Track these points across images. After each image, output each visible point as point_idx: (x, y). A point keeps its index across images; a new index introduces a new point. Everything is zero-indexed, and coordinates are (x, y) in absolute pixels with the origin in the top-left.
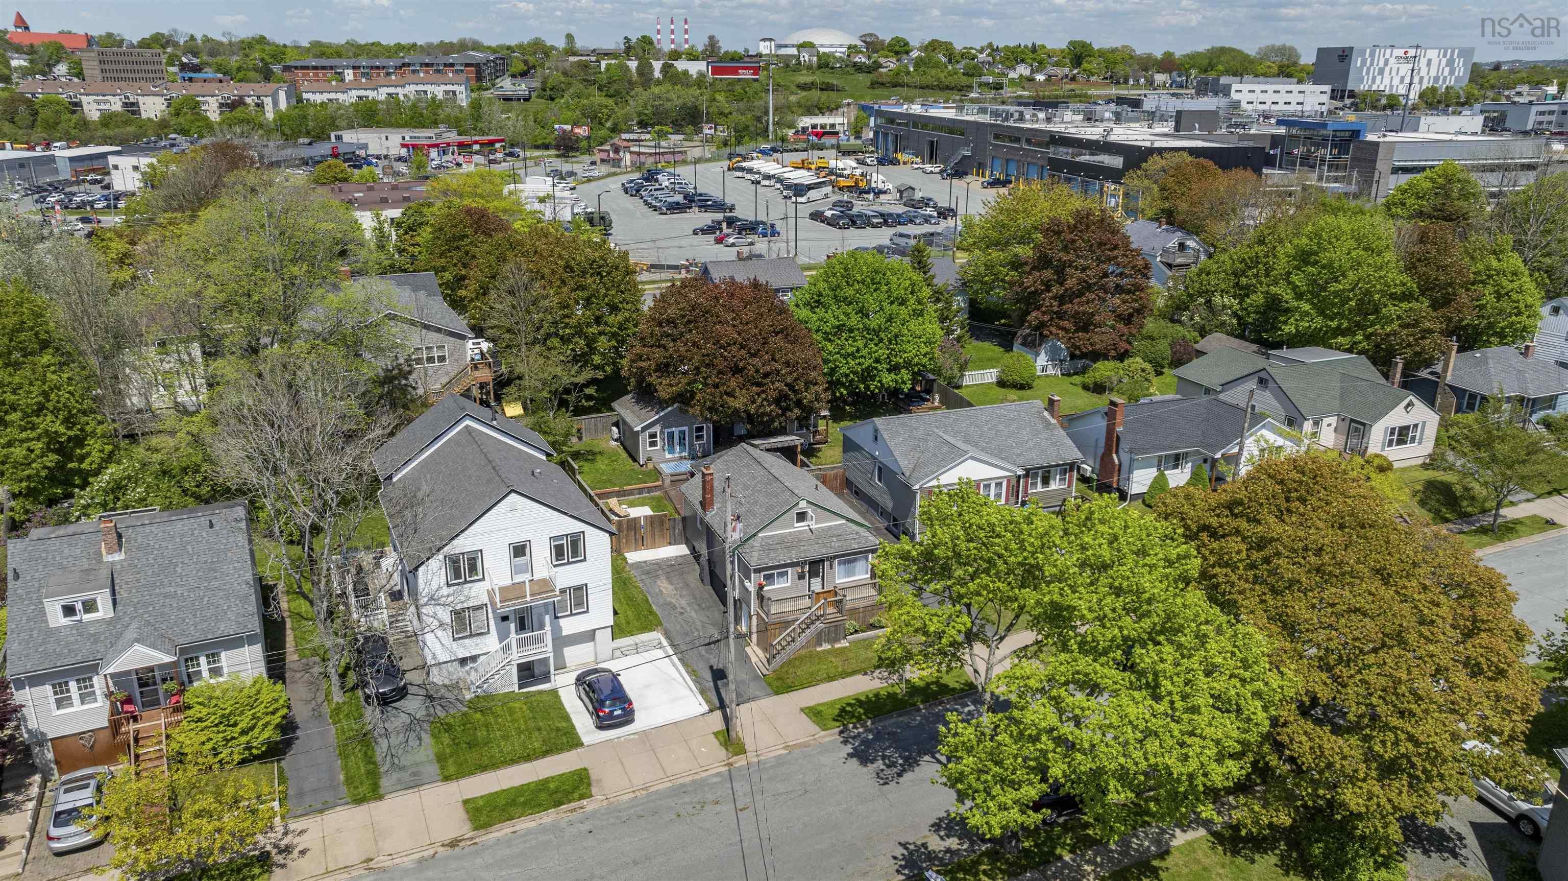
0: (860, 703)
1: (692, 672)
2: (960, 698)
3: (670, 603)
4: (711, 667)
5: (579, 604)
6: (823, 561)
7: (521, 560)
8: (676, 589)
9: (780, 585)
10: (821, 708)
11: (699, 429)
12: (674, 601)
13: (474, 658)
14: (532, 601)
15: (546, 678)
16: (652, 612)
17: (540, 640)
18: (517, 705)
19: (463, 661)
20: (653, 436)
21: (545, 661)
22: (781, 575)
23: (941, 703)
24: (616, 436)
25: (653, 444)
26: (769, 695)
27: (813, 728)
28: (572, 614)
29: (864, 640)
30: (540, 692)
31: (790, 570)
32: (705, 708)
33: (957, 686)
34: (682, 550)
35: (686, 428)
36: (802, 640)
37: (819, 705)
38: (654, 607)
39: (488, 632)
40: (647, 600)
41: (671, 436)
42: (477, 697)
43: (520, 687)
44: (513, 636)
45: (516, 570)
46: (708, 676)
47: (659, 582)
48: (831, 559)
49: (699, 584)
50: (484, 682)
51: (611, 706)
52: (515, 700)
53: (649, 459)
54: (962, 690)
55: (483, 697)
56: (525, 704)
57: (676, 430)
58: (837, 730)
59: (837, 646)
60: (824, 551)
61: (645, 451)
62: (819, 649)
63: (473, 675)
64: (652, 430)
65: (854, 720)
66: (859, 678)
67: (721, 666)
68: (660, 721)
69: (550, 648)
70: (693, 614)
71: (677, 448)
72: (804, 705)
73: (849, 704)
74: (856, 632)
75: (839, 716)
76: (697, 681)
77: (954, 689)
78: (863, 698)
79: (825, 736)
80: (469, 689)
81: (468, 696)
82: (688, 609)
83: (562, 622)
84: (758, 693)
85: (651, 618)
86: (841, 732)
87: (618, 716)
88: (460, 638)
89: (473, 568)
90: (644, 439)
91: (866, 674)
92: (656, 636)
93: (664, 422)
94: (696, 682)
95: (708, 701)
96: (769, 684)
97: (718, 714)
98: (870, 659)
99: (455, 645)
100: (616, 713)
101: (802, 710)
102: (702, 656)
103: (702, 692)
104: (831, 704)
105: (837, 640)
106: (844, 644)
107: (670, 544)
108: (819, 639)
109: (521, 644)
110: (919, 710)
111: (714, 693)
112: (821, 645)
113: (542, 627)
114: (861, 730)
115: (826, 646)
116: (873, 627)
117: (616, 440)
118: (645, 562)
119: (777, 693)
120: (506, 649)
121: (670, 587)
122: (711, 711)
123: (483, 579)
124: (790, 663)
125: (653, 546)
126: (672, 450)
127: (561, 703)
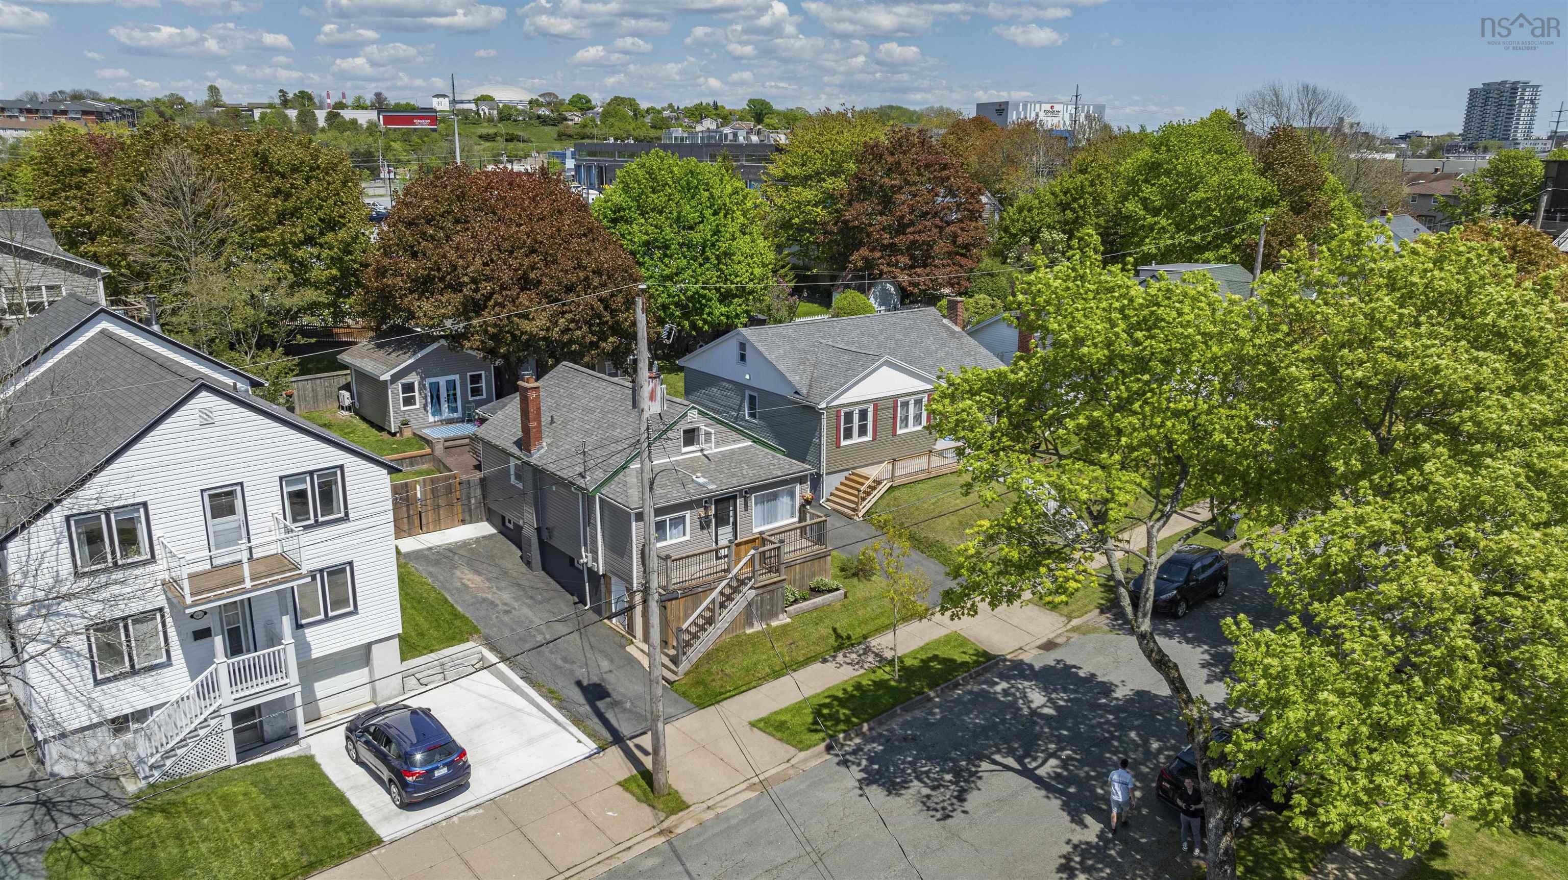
0: (842, 702)
1: (551, 695)
2: (979, 674)
3: (485, 600)
4: (579, 683)
5: (340, 602)
6: (734, 498)
7: (226, 522)
8: (488, 580)
9: (674, 540)
10: (783, 718)
11: (476, 379)
12: (490, 596)
13: (141, 715)
14: (254, 588)
15: (289, 736)
16: (456, 615)
17: (275, 667)
18: (237, 789)
19: (120, 724)
20: (408, 388)
21: (283, 705)
22: (676, 522)
23: (956, 686)
24: (347, 402)
25: (409, 401)
26: (689, 711)
27: (784, 750)
28: (327, 619)
29: (810, 611)
30: (279, 762)
31: (688, 514)
32: (591, 746)
33: (966, 658)
34: (484, 529)
35: (456, 377)
36: (725, 618)
37: (776, 713)
38: (459, 609)
39: (169, 663)
40: (446, 601)
41: (435, 388)
42: (152, 786)
43: (240, 759)
44: (222, 663)
45: (215, 541)
46: (577, 696)
47: (458, 573)
48: (746, 493)
49: (524, 569)
50: (167, 755)
51: (425, 762)
52: (229, 781)
53: (405, 423)
54: (977, 663)
55: (165, 785)
56: (254, 784)
57: (442, 381)
58: (822, 746)
59: (774, 623)
60: (735, 482)
61: (397, 411)
62: (749, 631)
63: (143, 748)
64: (406, 380)
65: (842, 727)
66: (816, 667)
67: (595, 679)
68: (518, 779)
69: (294, 677)
70: (526, 610)
71: (445, 406)
72: (754, 717)
73: (825, 706)
74: (796, 601)
75: (815, 723)
76: (562, 704)
77: (964, 664)
78: (840, 694)
79: (806, 760)
80: (135, 775)
81: (131, 787)
82: (516, 605)
83: (310, 633)
84: (671, 711)
85: (458, 623)
86: (829, 748)
87: (443, 779)
88: (108, 680)
89: (128, 538)
90: (395, 394)
91: (825, 661)
92: (471, 649)
93: (424, 367)
94: (560, 708)
95: (592, 735)
96: (684, 695)
97: (614, 752)
98: (824, 638)
99: (97, 693)
100: (437, 774)
101: (753, 725)
102: (557, 667)
103: (577, 721)
104: (796, 709)
105: (773, 615)
106: (783, 620)
107: (463, 522)
108: (748, 616)
109: (237, 676)
110: (930, 699)
111: (596, 720)
112: (751, 625)
113: (274, 639)
114: (858, 740)
115: (757, 627)
116: (816, 591)
117: (349, 409)
118: (430, 549)
119: (701, 706)
120: (208, 689)
121: (478, 579)
122: (602, 749)
123: (153, 558)
124: (709, 656)
125: (438, 526)
126: (437, 411)
127: (323, 775)
